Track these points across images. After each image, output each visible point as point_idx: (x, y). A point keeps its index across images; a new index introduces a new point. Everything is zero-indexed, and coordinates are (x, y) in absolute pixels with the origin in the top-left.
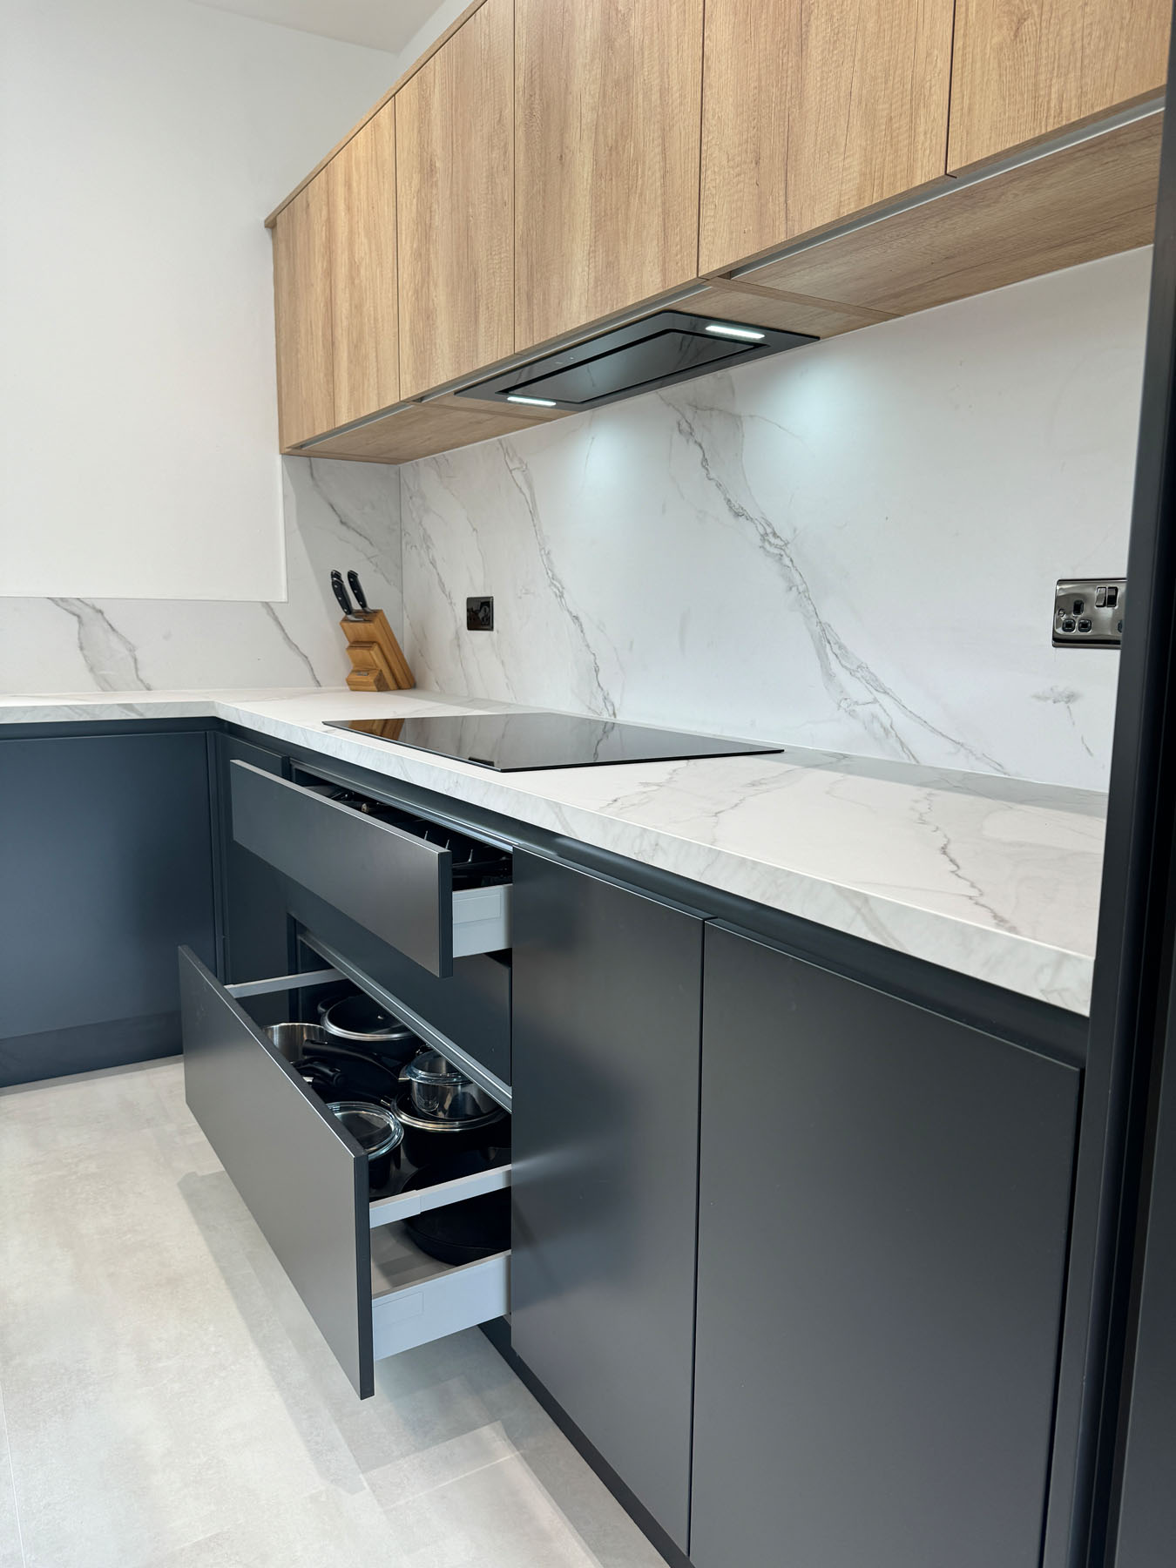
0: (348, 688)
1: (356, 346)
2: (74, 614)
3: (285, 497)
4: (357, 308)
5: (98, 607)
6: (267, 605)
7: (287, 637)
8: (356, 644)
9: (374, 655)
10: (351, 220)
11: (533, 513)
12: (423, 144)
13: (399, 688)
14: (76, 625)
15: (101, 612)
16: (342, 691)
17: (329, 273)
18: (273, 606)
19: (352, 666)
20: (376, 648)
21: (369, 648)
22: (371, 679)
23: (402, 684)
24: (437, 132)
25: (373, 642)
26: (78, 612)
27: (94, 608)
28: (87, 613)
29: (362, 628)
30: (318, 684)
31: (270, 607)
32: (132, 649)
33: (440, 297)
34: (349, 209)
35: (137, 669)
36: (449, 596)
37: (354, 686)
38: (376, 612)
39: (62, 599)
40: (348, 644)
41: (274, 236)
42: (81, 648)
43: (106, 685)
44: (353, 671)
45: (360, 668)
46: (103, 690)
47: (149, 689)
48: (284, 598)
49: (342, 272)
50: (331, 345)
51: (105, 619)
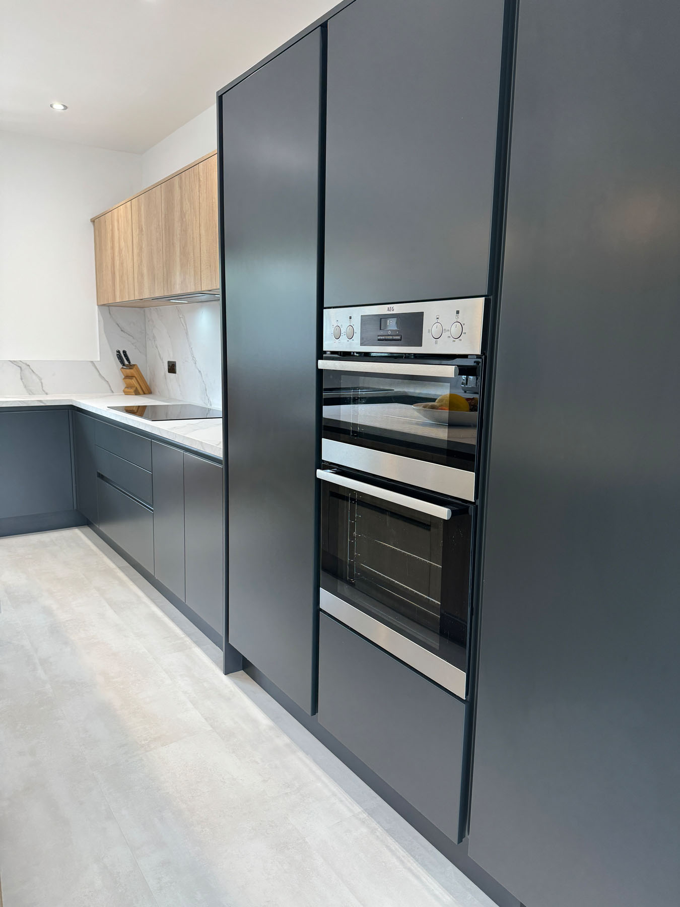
0: (123, 393)
1: (121, 277)
2: (19, 366)
3: (99, 321)
4: (122, 264)
5: (28, 364)
6: (92, 362)
7: (100, 374)
8: (127, 377)
9: (133, 381)
10: (119, 233)
11: (187, 333)
12: (139, 221)
13: (144, 394)
14: (19, 371)
15: (29, 366)
16: (122, 395)
17: (113, 248)
18: (94, 362)
19: (125, 386)
20: (134, 379)
21: (131, 379)
22: (132, 390)
23: (146, 393)
24: (143, 219)
25: (133, 377)
26: (20, 365)
27: (26, 364)
28: (24, 366)
29: (129, 371)
30: (113, 392)
31: (94, 364)
32: (40, 379)
33: (145, 271)
34: (118, 229)
35: (42, 387)
36: (162, 360)
37: (126, 393)
38: (134, 365)
39: (14, 361)
40: (124, 377)
41: (94, 225)
42: (22, 379)
43: (31, 393)
44: (126, 388)
45: (128, 386)
46: (30, 394)
47: (47, 394)
48: (99, 360)
49: (117, 250)
50: (114, 274)
51: (30, 368)
